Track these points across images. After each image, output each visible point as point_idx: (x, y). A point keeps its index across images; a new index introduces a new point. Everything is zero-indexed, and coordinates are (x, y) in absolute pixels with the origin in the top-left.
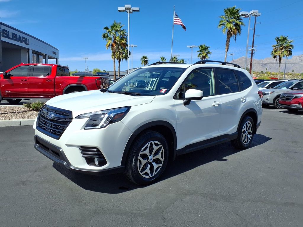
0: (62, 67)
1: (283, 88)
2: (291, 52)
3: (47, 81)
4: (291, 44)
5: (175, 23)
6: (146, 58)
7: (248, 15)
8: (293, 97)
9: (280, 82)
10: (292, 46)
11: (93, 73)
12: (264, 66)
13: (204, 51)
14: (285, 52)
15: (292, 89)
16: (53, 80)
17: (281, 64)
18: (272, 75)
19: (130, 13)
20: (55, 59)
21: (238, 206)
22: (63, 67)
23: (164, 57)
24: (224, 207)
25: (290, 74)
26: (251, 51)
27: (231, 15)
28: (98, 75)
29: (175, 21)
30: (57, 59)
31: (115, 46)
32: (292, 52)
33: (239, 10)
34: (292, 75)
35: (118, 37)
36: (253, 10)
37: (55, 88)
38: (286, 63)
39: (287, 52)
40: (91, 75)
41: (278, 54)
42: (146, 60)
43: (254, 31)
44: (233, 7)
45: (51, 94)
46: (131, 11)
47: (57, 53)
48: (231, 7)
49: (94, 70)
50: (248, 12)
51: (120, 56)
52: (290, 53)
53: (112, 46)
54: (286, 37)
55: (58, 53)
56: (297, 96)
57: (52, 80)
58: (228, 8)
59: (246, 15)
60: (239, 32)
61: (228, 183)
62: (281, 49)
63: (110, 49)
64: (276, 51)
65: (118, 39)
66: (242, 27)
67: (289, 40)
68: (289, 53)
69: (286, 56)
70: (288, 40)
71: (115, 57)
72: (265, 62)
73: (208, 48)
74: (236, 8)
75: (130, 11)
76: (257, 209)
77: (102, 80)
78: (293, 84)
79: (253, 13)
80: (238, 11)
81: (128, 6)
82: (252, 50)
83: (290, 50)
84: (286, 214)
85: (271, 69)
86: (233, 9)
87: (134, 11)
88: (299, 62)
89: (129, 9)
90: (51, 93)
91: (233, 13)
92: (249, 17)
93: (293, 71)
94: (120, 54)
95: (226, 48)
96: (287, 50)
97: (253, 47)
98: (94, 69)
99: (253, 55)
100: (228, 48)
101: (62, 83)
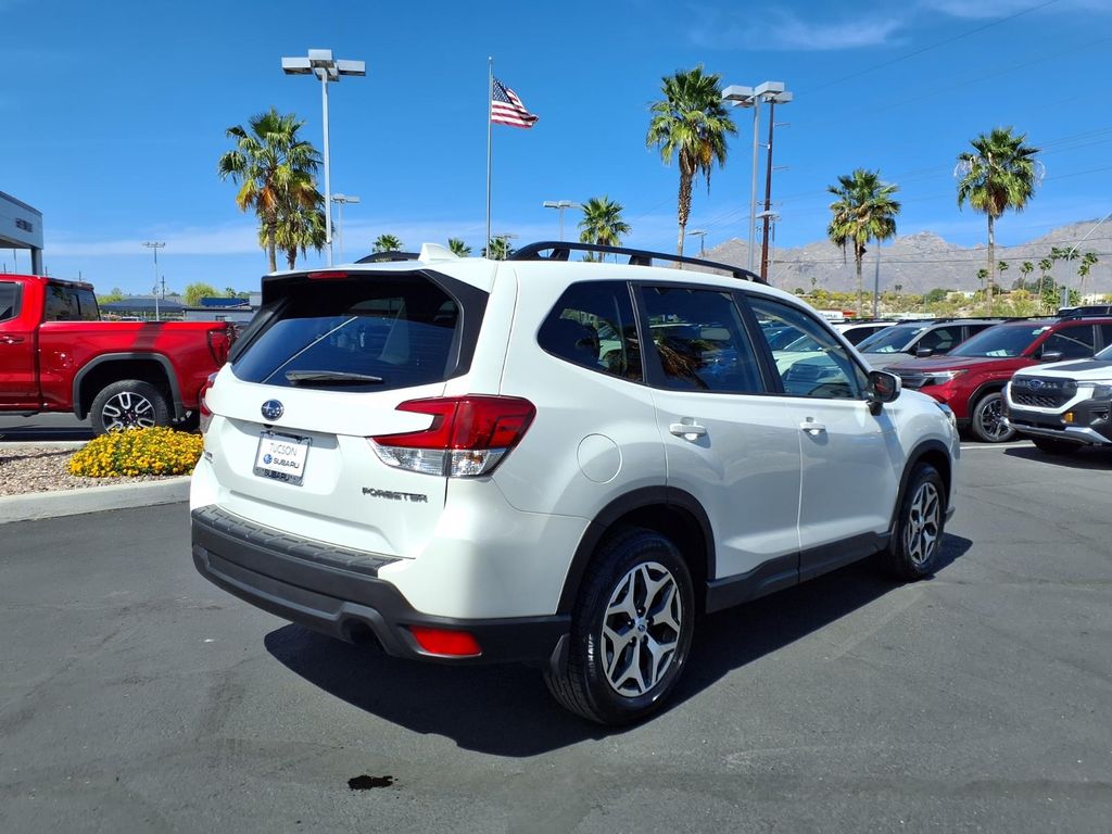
0: (67, 287)
1: (883, 350)
2: (894, 223)
3: (6, 341)
4: (892, 198)
5: (494, 118)
6: (394, 245)
7: (749, 100)
8: (919, 380)
9: (870, 331)
10: (894, 205)
11: (183, 302)
12: (807, 270)
13: (601, 223)
14: (872, 223)
15: (912, 351)
16: (29, 339)
17: (863, 266)
18: (833, 302)
19: (329, 79)
20: (29, 251)
21: (812, 816)
22: (72, 286)
23: (461, 241)
24: (763, 824)
25: (890, 299)
26: (763, 220)
27: (690, 95)
28: (204, 307)
29: (494, 110)
30: (34, 250)
31: (272, 200)
32: (897, 226)
33: (715, 81)
34: (896, 302)
35: (283, 169)
36: (767, 83)
37: (38, 370)
38: (878, 264)
39: (881, 224)
40: (179, 310)
41: (852, 232)
42: (391, 249)
43: (770, 151)
44: (694, 69)
45: (22, 395)
46: (333, 72)
47: (34, 227)
48: (688, 70)
49: (191, 290)
50: (751, 89)
51: (295, 236)
52: (889, 227)
53: (262, 202)
54: (873, 173)
55: (40, 224)
56: (934, 379)
57: (25, 336)
58: (680, 73)
59: (743, 98)
60: (721, 158)
61: (758, 721)
62: (862, 215)
63: (252, 210)
64: (845, 221)
65: (284, 173)
66: (728, 138)
67: (884, 183)
68: (885, 227)
69: (878, 238)
70: (882, 183)
71: (273, 242)
72: (806, 257)
73: (616, 210)
74: (707, 74)
75: (329, 74)
76: (879, 819)
77: (233, 332)
78: (915, 335)
79: (768, 92)
80: (712, 82)
81: (324, 54)
82: (766, 219)
83: (886, 216)
84: (979, 828)
85: (827, 280)
86: (697, 75)
87: (342, 72)
88: (918, 258)
89: (326, 65)
90: (21, 391)
91: (699, 91)
92: (752, 104)
93: (899, 288)
94: (292, 229)
95: (680, 211)
96: (880, 219)
97: (767, 209)
98: (188, 285)
99: (770, 233)
100: (687, 212)
101: (68, 349)
